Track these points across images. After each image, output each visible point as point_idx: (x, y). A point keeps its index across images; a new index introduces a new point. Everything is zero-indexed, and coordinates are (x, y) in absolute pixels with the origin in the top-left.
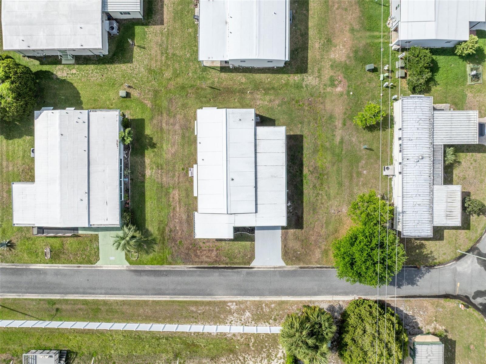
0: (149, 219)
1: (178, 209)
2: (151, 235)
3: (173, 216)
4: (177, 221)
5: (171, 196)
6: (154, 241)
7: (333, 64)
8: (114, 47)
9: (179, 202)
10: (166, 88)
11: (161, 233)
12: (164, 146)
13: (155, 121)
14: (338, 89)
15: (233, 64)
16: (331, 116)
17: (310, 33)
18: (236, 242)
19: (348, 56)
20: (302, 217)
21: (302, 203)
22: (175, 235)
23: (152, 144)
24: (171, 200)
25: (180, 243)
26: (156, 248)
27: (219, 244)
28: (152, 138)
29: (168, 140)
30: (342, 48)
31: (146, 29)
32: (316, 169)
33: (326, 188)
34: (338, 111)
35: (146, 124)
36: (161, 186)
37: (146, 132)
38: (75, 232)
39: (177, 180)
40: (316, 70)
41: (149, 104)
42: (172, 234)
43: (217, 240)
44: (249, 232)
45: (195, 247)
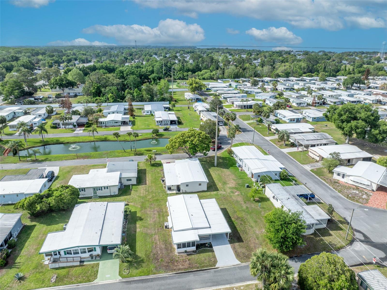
0: (138, 250)
1: (158, 243)
2: (140, 258)
3: (155, 247)
4: (158, 249)
5: (154, 238)
6: (142, 261)
7: (230, 188)
8: (121, 192)
9: (159, 240)
10: (148, 201)
11: (148, 256)
12: (148, 219)
13: (143, 211)
14: (236, 194)
15: (182, 189)
16: (237, 201)
17: (216, 182)
18: (202, 254)
19: (236, 185)
20: (240, 237)
21: (237, 231)
22: (157, 256)
23: (141, 219)
24: (154, 240)
25: (162, 260)
26: (144, 265)
27: (190, 257)
28: (141, 217)
29: (150, 217)
30: (232, 184)
31: (138, 186)
32: (238, 218)
33: (248, 224)
34: (240, 199)
35: (137, 212)
36: (147, 234)
37: (137, 215)
38: (81, 264)
39: (157, 231)
40: (223, 190)
41: (139, 207)
42: (156, 256)
43: (188, 255)
44: (209, 247)
45: (172, 261)
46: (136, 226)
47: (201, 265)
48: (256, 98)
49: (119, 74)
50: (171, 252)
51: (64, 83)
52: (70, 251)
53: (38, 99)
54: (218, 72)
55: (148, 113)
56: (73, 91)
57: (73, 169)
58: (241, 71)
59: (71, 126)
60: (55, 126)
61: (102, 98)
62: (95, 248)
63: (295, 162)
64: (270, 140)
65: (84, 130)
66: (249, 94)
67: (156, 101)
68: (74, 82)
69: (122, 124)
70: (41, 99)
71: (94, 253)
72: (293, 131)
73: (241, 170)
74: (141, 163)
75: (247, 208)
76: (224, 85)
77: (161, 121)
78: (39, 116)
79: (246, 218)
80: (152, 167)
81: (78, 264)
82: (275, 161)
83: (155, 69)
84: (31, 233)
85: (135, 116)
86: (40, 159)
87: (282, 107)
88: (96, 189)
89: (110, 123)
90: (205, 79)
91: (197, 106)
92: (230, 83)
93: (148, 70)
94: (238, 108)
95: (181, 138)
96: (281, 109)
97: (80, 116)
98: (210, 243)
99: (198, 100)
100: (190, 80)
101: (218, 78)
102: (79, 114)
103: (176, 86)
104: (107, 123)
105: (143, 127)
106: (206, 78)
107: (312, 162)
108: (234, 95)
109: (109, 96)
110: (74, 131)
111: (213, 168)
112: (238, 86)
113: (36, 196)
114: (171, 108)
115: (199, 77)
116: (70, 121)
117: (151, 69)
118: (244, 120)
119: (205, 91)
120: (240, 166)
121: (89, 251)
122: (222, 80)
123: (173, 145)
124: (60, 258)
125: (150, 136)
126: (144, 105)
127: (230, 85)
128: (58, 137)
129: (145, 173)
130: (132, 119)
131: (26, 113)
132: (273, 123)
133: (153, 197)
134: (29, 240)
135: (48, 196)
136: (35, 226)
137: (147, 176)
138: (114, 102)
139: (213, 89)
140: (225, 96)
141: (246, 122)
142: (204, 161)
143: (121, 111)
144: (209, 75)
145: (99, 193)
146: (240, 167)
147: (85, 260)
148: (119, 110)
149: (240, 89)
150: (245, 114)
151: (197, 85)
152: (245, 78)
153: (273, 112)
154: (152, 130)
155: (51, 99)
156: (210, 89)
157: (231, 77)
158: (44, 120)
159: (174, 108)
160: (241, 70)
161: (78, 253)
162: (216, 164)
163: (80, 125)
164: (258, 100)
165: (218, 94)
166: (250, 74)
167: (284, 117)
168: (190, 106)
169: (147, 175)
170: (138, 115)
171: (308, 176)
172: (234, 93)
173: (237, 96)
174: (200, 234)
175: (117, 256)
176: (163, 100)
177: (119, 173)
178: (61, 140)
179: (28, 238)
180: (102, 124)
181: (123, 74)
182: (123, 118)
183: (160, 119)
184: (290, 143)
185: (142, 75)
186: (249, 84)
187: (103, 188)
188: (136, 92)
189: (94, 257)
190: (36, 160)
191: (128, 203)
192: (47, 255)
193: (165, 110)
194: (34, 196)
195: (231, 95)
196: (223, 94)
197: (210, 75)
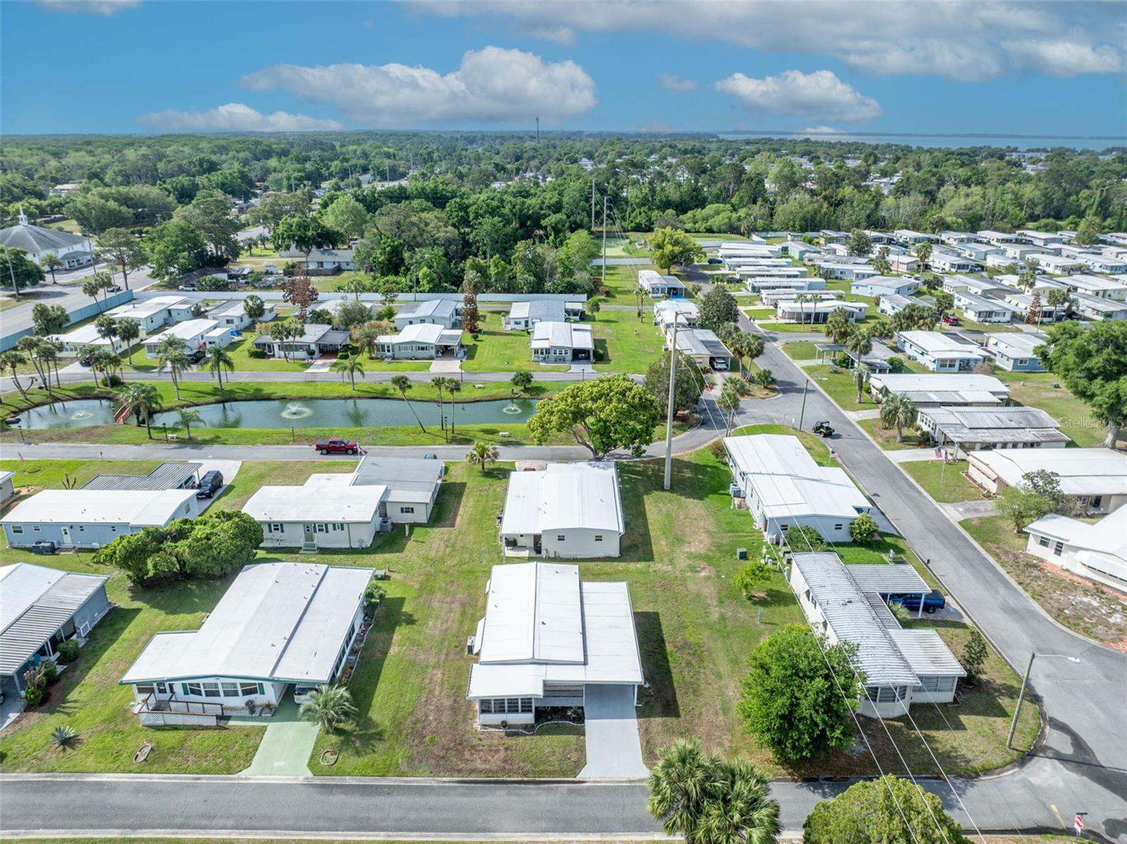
0: (378, 705)
1: (437, 693)
2: (376, 725)
3: (426, 701)
4: (432, 708)
5: (429, 676)
6: (379, 736)
7: (690, 556)
8: (379, 542)
9: (442, 684)
10: (446, 572)
11: (397, 724)
12: (430, 623)
13: (421, 600)
14: (703, 574)
15: (548, 546)
16: (698, 595)
17: (652, 534)
18: (547, 737)
19: (709, 550)
20: (675, 701)
21: (671, 683)
22: (424, 728)
23: (410, 621)
24: (427, 681)
25: (431, 740)
26: (380, 747)
27: (511, 741)
28: (411, 615)
29: (438, 617)
30: (698, 544)
31: (429, 530)
32: (686, 645)
33: (711, 666)
34: (709, 591)
35: (407, 601)
36: (413, 663)
37: (404, 610)
38: (222, 723)
39: (443, 658)
40: (666, 559)
41: (417, 586)
42: (419, 726)
43: (508, 735)
44: (574, 720)
45: (460, 745)
46: (391, 639)
47: (536, 766)
48: (854, 291)
49: (454, 214)
50: (465, 721)
51: (309, 233)
52: (198, 685)
53: (239, 276)
54: (757, 209)
55: (518, 327)
56: (331, 259)
57: (275, 469)
58: (824, 210)
59: (302, 354)
60: (262, 352)
61: (403, 280)
62: (261, 685)
63: (916, 494)
64: (859, 422)
65: (335, 365)
66: (837, 278)
67: (549, 292)
68: (337, 232)
69: (437, 352)
70: (245, 277)
71: (258, 699)
72: (935, 398)
73: (740, 507)
74: (459, 466)
75: (723, 618)
76: (764, 250)
77: (548, 351)
78: (228, 322)
79: (709, 650)
80: (483, 479)
81: (213, 722)
82: (847, 486)
83: (565, 199)
84: (123, 629)
85: (480, 331)
86: (199, 438)
87: (921, 322)
88: (311, 529)
89: (406, 349)
90: (713, 232)
91: (664, 310)
92: (784, 245)
93: (546, 201)
94: (788, 321)
95: (570, 400)
96: (919, 328)
97: (330, 327)
98: (582, 708)
99: (673, 293)
100: (657, 235)
101: (753, 229)
102: (329, 322)
103: (623, 250)
104: (396, 348)
105: (495, 364)
106: (715, 228)
107: (972, 497)
108: (785, 281)
109: (420, 275)
110: (307, 366)
111: (657, 493)
112: (807, 255)
113: (148, 533)
114: (588, 313)
115: (697, 226)
116: (298, 338)
117: (555, 200)
118: (796, 356)
119: (704, 267)
120: (738, 494)
121: (246, 693)
122: (764, 234)
123: (545, 419)
124: (170, 700)
125: (505, 391)
126: (510, 303)
127: (785, 249)
128: (261, 380)
129: (460, 495)
130: (468, 340)
131: (198, 314)
132: (882, 371)
133: (462, 563)
134: (115, 645)
135: (180, 535)
136: (138, 611)
137: (462, 503)
138: (433, 292)
139: (727, 260)
140: (756, 285)
141: (799, 364)
142: (638, 473)
143: (445, 318)
144: (727, 220)
145: (321, 539)
146: (739, 497)
147: (233, 714)
148: (437, 314)
149: (810, 263)
150: (803, 339)
151: (677, 249)
152: (839, 229)
153: (891, 337)
154: (512, 375)
155: (271, 279)
156: (720, 262)
157: (793, 226)
158: (238, 333)
159: (595, 314)
160: (825, 205)
161: (216, 694)
162: (667, 482)
163: (327, 351)
164: (858, 298)
165: (738, 277)
166: (854, 217)
167: (922, 354)
168: (645, 309)
169: (464, 499)
170: (491, 329)
171: (947, 538)
172: (789, 276)
173: (792, 284)
174: (549, 678)
175: (310, 714)
176: (571, 289)
177: (382, 488)
178: (267, 390)
179: (113, 641)
180: (383, 350)
181: (467, 213)
182: (442, 337)
183: (545, 345)
184: (919, 433)
185: (529, 217)
186: (842, 250)
187: (330, 527)
188: (496, 266)
189: (258, 710)
190: (190, 439)
191: (388, 574)
192: (141, 691)
193: (567, 320)
194: (141, 533)
195: (778, 279)
196: (753, 276)
197: (730, 218)
